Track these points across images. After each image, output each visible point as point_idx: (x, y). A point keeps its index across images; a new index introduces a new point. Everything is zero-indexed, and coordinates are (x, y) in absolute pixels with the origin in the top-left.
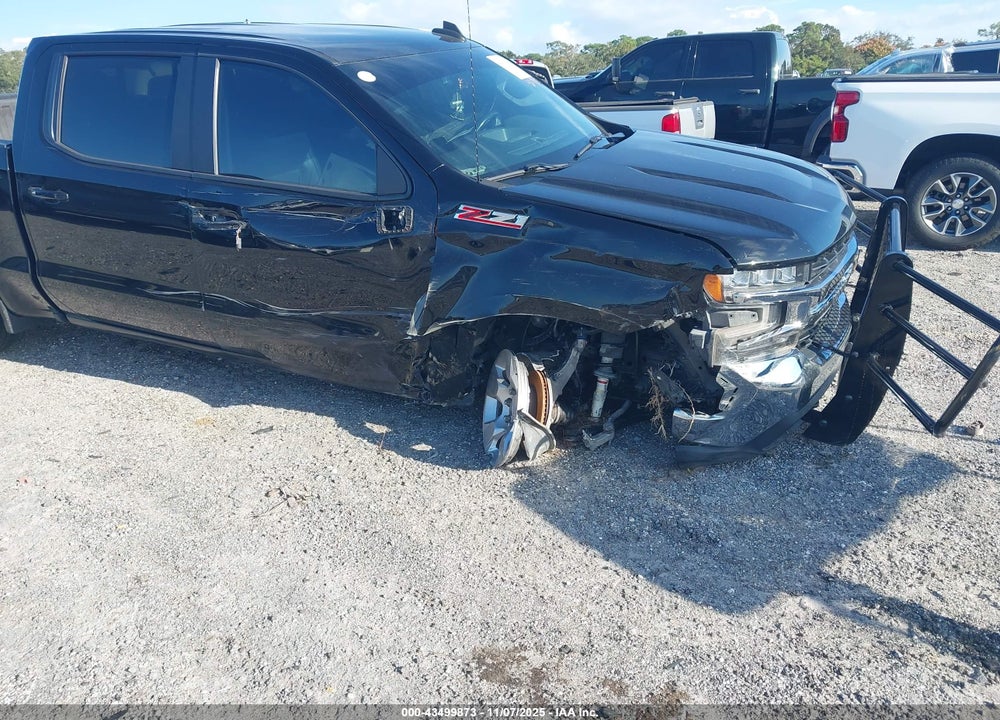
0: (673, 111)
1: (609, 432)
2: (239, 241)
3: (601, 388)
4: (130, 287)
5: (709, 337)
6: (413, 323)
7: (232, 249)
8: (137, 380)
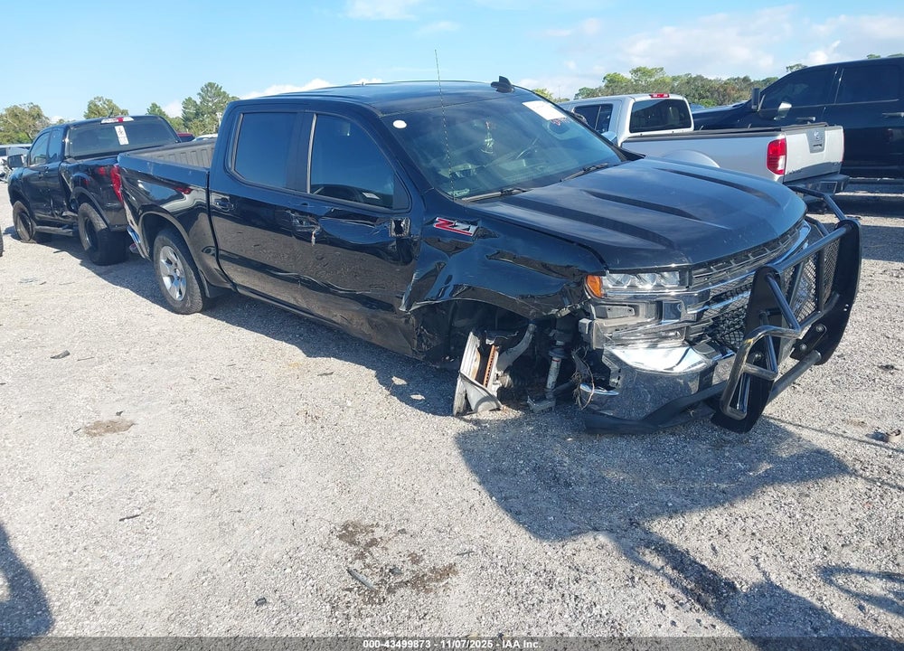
0: (780, 137)
1: (550, 400)
2: (313, 238)
3: (554, 365)
4: (262, 268)
5: (590, 325)
6: (403, 301)
7: (309, 244)
8: (274, 336)
